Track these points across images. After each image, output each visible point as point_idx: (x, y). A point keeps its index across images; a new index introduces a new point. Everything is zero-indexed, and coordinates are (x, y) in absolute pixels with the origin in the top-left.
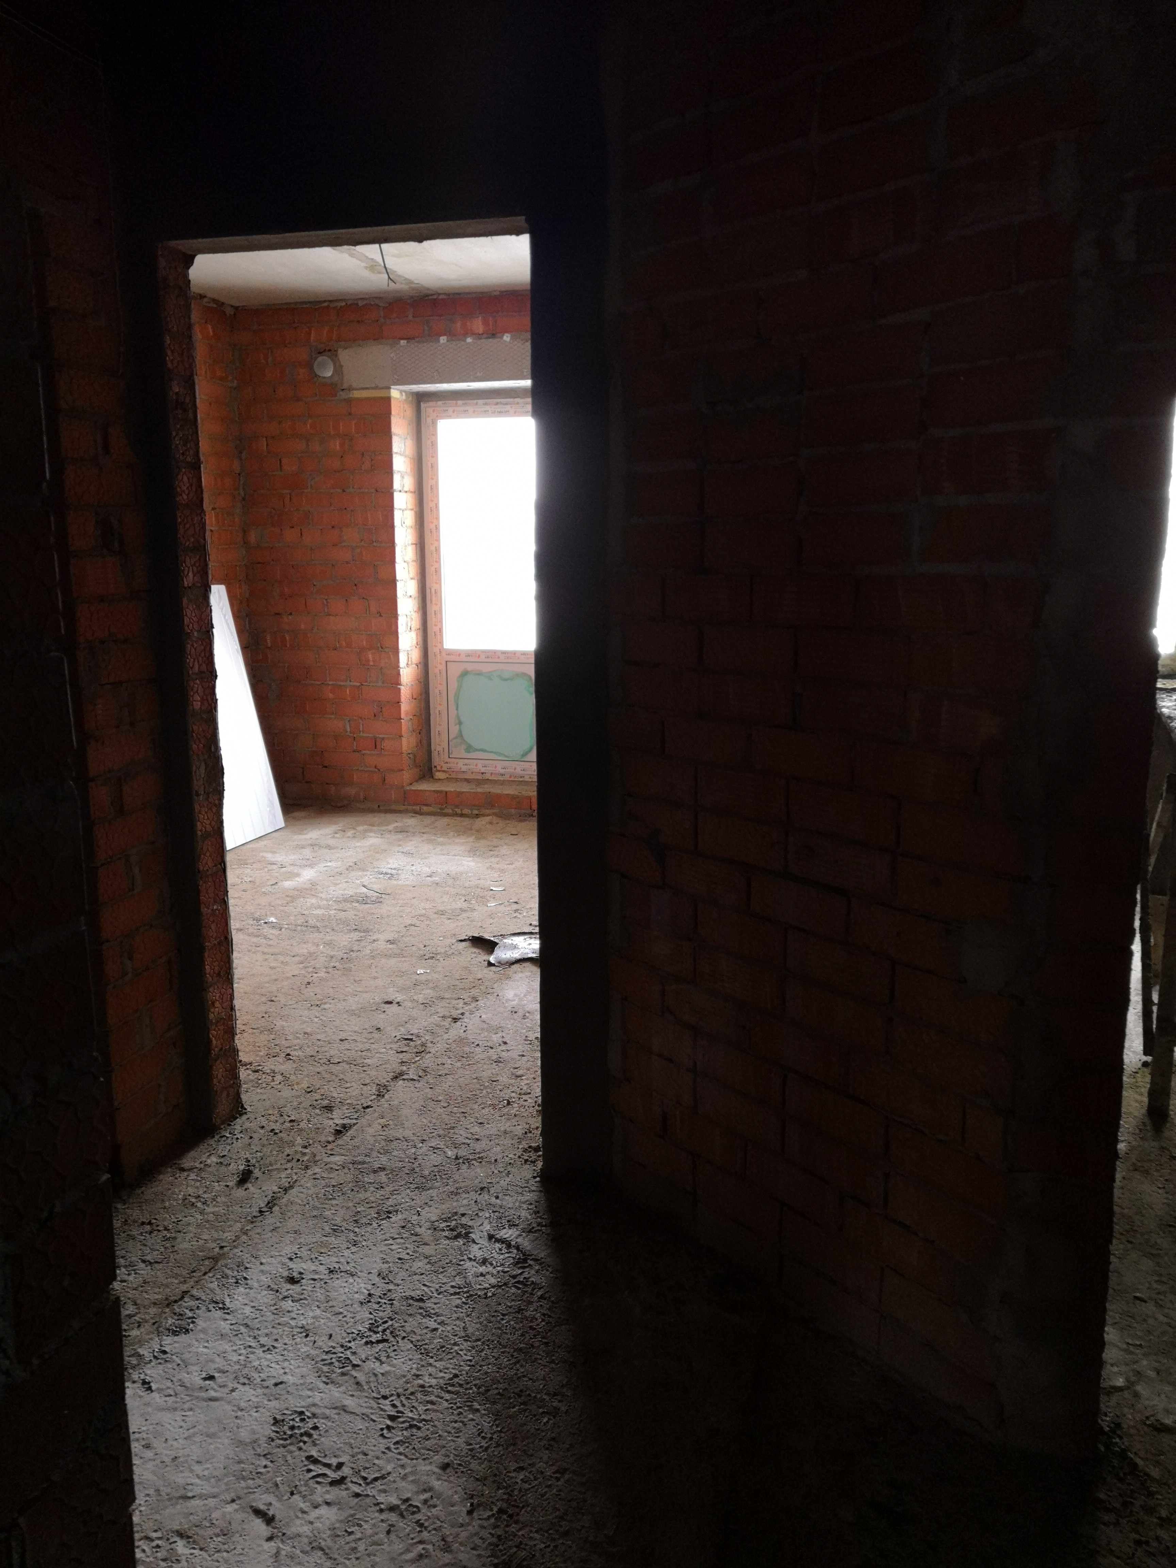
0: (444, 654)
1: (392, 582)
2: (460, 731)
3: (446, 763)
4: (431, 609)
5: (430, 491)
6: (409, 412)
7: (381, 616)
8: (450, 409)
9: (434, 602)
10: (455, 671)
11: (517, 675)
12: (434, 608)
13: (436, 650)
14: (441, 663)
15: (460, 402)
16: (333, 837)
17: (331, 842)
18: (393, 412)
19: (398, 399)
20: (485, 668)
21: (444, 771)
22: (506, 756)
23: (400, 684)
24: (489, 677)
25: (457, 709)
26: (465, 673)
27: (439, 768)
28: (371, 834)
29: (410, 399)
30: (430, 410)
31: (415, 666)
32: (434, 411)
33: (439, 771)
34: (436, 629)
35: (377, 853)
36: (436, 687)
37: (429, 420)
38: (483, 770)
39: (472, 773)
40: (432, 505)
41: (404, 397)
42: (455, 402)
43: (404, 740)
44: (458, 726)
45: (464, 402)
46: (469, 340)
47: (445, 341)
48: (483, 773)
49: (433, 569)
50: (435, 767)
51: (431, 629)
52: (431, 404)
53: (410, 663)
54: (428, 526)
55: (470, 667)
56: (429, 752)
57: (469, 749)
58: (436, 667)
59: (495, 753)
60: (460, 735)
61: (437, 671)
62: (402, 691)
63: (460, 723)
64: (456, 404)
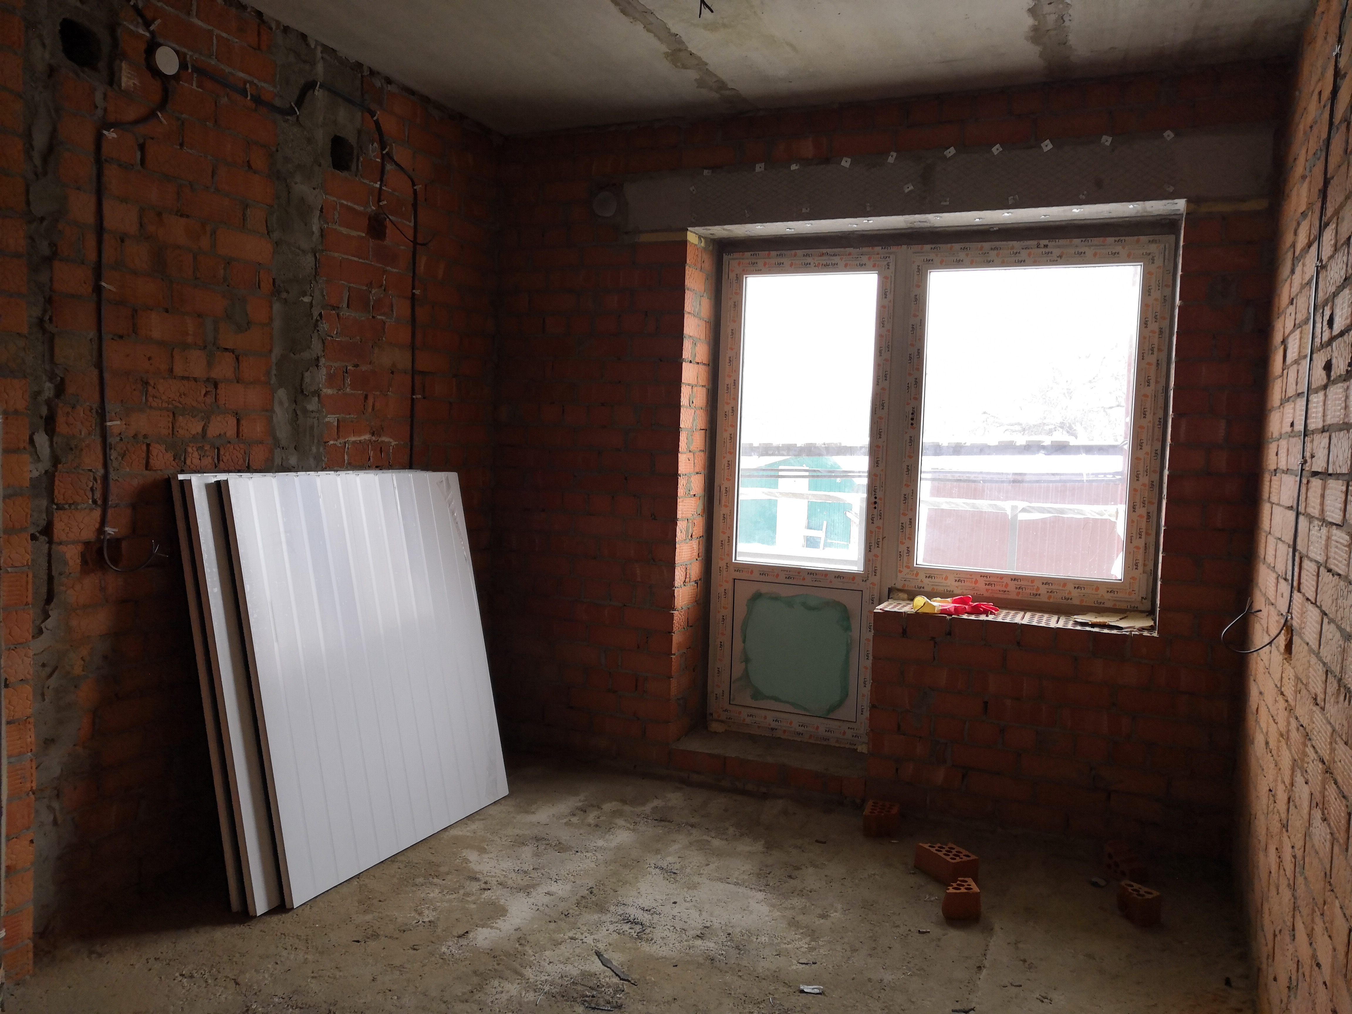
0: (731, 569)
1: (673, 476)
2: (746, 670)
3: (726, 710)
4: (719, 511)
5: (727, 364)
6: (708, 264)
7: (655, 519)
8: (760, 262)
9: (723, 503)
10: (745, 592)
11: (828, 604)
12: (724, 511)
13: (722, 564)
14: (727, 582)
15: (773, 253)
16: (568, 824)
17: (564, 835)
18: (688, 261)
19: (695, 245)
20: (785, 592)
21: (722, 721)
22: (805, 709)
23: (674, 609)
24: (789, 602)
25: (744, 642)
26: (757, 596)
27: (715, 716)
28: (621, 822)
29: (711, 248)
30: (734, 263)
31: (693, 583)
32: (739, 264)
33: (717, 721)
34: (723, 537)
35: (625, 866)
36: (719, 609)
37: (732, 276)
38: (774, 725)
39: (759, 727)
40: (729, 381)
41: (703, 244)
42: (767, 252)
43: (674, 682)
44: (743, 664)
45: (779, 253)
46: (794, 167)
47: (763, 169)
48: (773, 729)
49: (725, 462)
50: (711, 714)
51: (718, 536)
52: (736, 255)
53: (687, 580)
54: (723, 408)
55: (764, 589)
56: (704, 695)
57: (757, 695)
58: (721, 585)
59: (793, 704)
60: (746, 675)
61: (721, 590)
62: (675, 618)
63: (747, 660)
64: (769, 255)
